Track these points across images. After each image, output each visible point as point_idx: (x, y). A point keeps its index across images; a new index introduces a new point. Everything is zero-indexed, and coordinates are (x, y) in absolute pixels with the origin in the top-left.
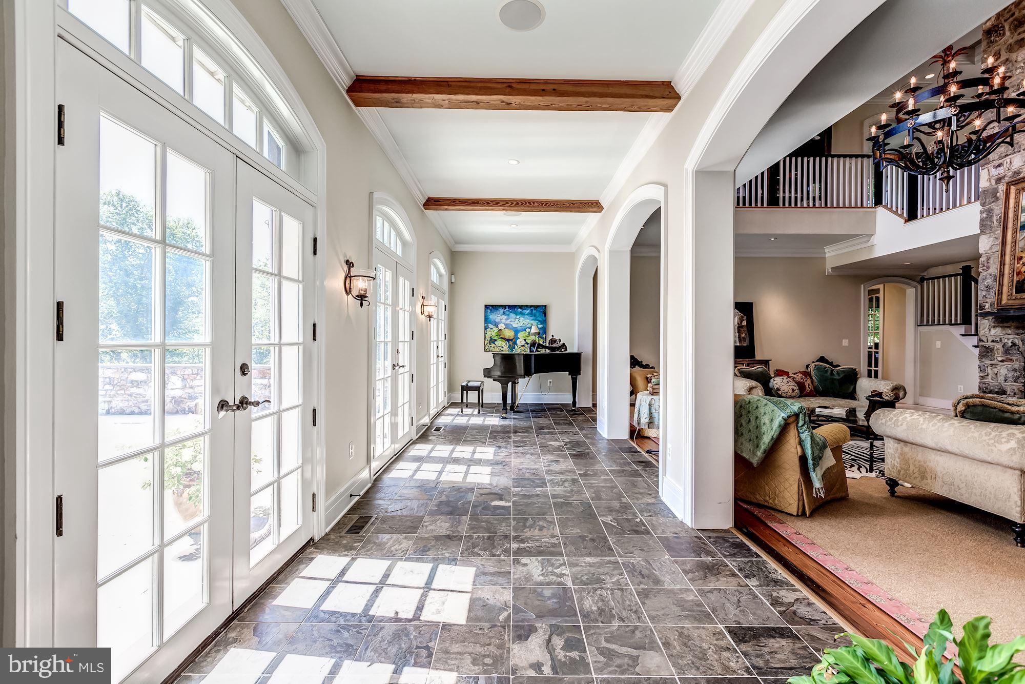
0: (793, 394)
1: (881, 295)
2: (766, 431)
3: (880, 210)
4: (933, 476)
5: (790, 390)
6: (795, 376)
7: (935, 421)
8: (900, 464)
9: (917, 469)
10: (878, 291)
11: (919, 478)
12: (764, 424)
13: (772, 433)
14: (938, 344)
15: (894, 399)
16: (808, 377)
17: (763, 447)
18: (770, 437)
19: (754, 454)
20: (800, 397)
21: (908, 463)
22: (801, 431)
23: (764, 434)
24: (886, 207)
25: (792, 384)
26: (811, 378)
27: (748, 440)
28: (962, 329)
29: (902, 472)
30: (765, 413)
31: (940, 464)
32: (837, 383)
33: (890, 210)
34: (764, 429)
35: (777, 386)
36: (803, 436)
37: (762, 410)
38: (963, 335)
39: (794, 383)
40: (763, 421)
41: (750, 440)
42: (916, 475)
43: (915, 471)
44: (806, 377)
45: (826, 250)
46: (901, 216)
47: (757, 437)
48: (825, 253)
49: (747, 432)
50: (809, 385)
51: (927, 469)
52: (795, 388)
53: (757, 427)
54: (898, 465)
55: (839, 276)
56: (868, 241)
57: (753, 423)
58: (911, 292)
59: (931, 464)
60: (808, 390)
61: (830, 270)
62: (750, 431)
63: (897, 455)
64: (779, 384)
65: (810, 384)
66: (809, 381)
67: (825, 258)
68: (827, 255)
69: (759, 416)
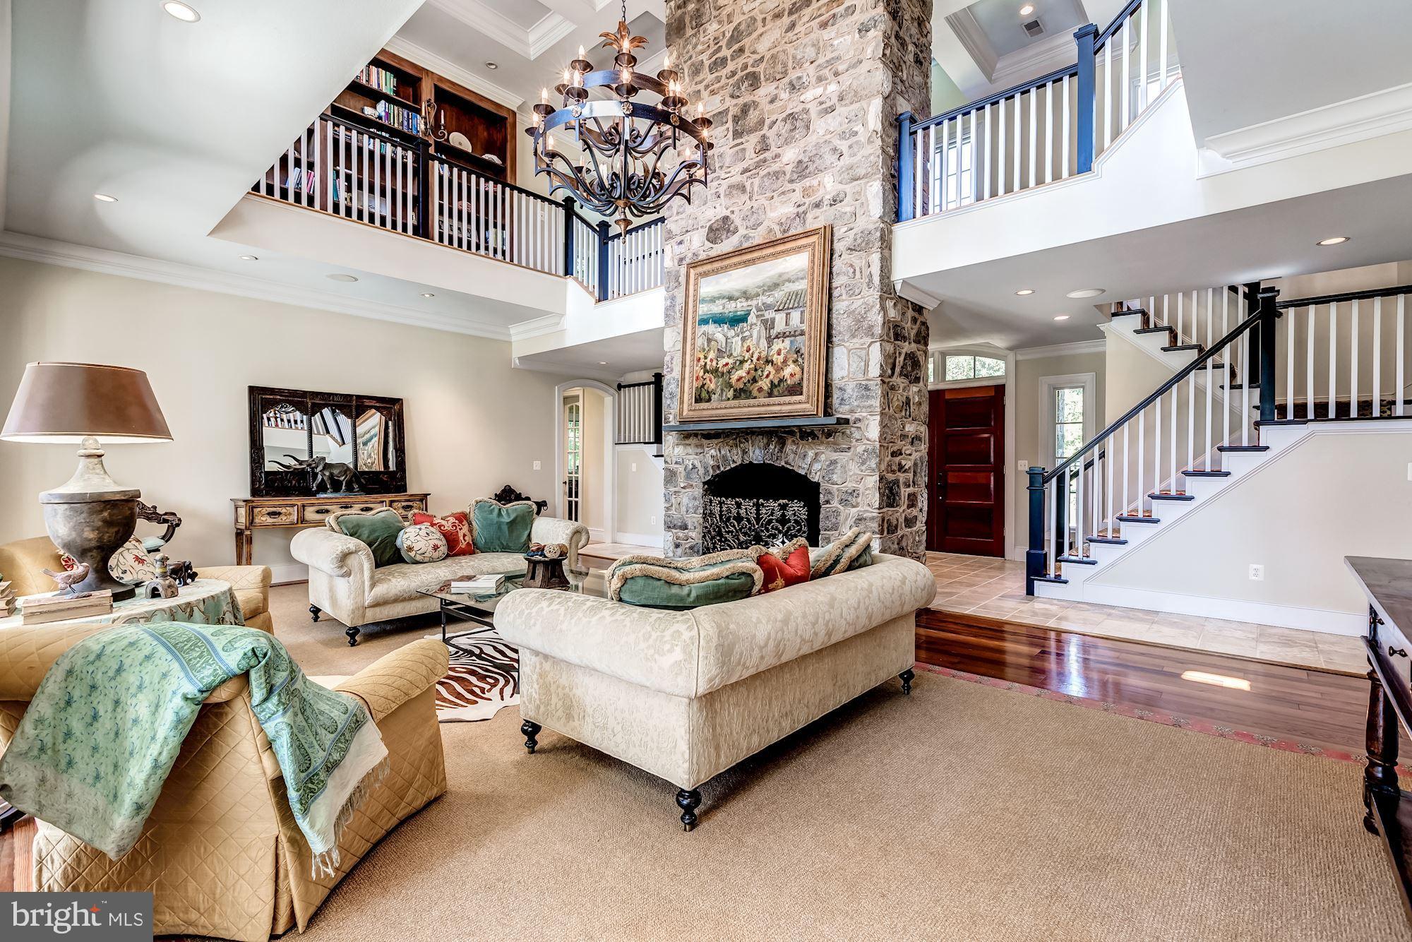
0: (436, 555)
1: (580, 404)
2: (137, 743)
3: (569, 280)
4: (582, 714)
5: (430, 549)
6: (443, 522)
7: (580, 614)
8: (539, 694)
9: (561, 703)
10: (576, 398)
11: (563, 719)
12: (135, 721)
13: (154, 750)
14: (634, 467)
15: (561, 555)
16: (465, 522)
17: (129, 798)
18: (148, 764)
19: (105, 821)
20: (448, 556)
21: (550, 691)
22: (262, 716)
23: (131, 754)
24: (576, 279)
25: (436, 536)
26: (470, 524)
27: (90, 780)
28: (653, 448)
29: (542, 709)
30: (140, 687)
31: (589, 691)
32: (505, 528)
33: (581, 283)
34: (134, 737)
35: (409, 543)
36: (270, 728)
37: (131, 678)
38: (656, 456)
39: (438, 535)
40: (131, 715)
41: (97, 777)
42: (560, 713)
43: (558, 708)
44: (461, 522)
45: (512, 331)
46: (592, 293)
47: (116, 766)
48: (510, 335)
49: (88, 752)
50: (464, 536)
51: (574, 703)
52: (439, 543)
53: (117, 734)
54: (537, 697)
55: (530, 371)
56: (558, 324)
57: (105, 724)
58: (608, 400)
59: (578, 692)
60: (463, 545)
61: (517, 361)
62: (95, 749)
63: (535, 677)
64: (412, 539)
65: (468, 533)
66: (465, 529)
67: (510, 343)
68: (514, 339)
69: (123, 699)
